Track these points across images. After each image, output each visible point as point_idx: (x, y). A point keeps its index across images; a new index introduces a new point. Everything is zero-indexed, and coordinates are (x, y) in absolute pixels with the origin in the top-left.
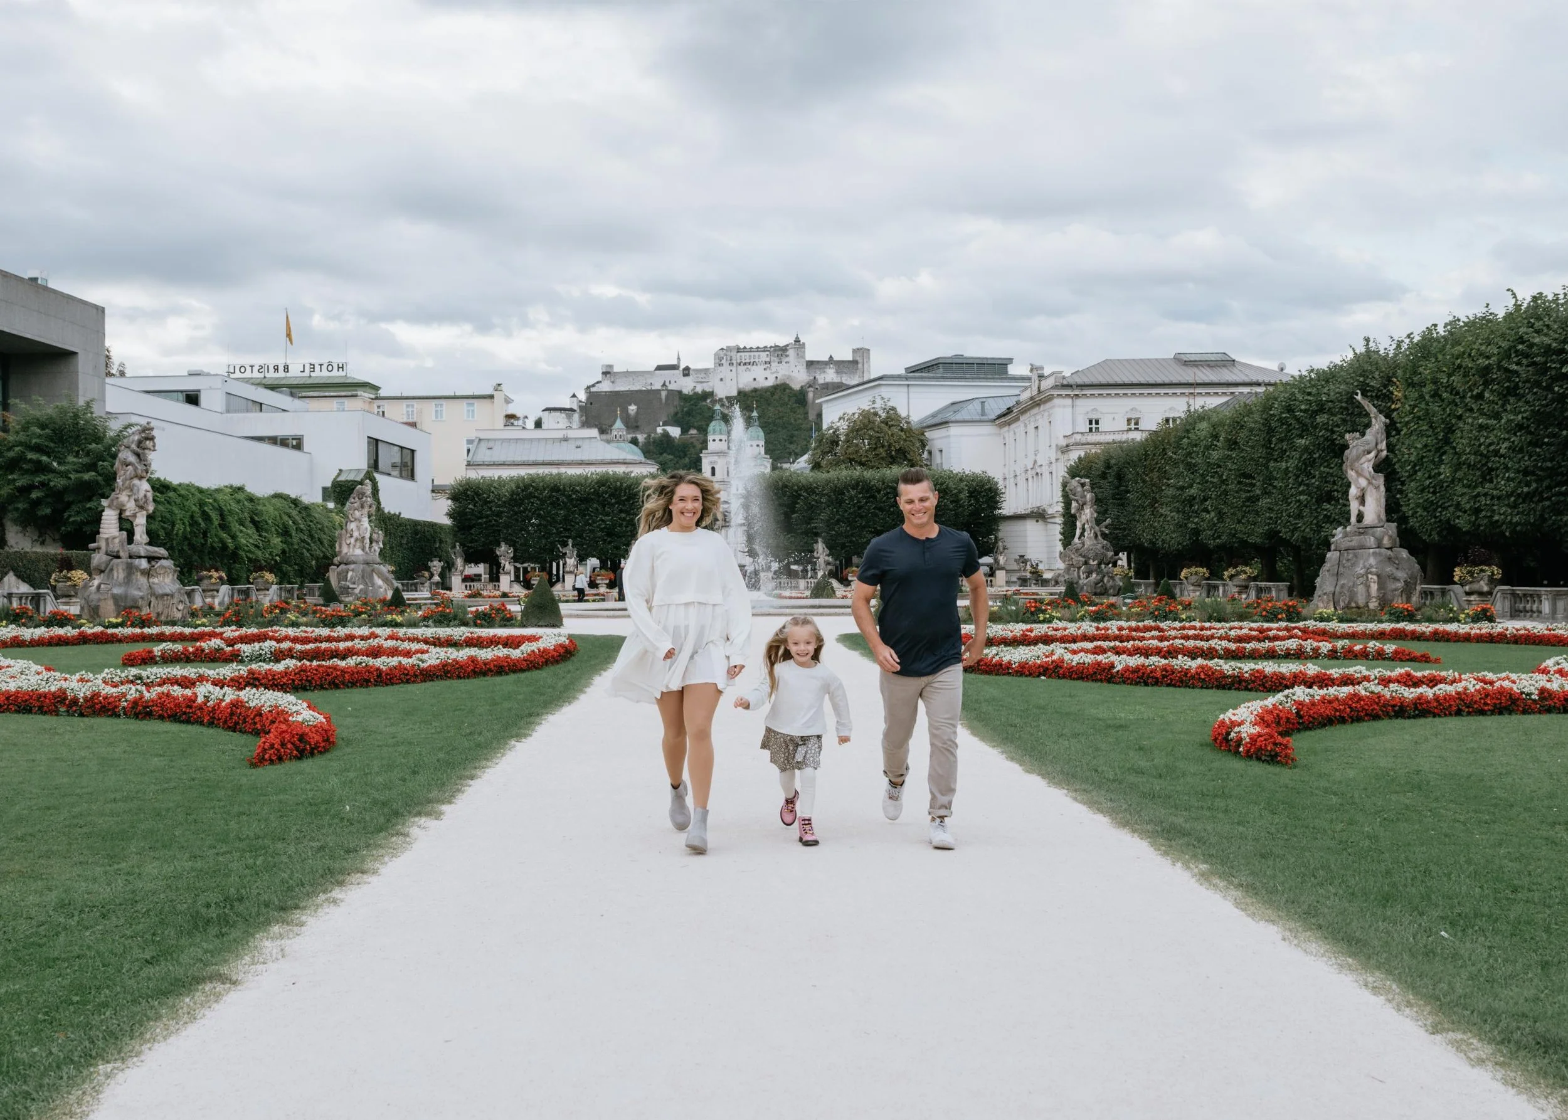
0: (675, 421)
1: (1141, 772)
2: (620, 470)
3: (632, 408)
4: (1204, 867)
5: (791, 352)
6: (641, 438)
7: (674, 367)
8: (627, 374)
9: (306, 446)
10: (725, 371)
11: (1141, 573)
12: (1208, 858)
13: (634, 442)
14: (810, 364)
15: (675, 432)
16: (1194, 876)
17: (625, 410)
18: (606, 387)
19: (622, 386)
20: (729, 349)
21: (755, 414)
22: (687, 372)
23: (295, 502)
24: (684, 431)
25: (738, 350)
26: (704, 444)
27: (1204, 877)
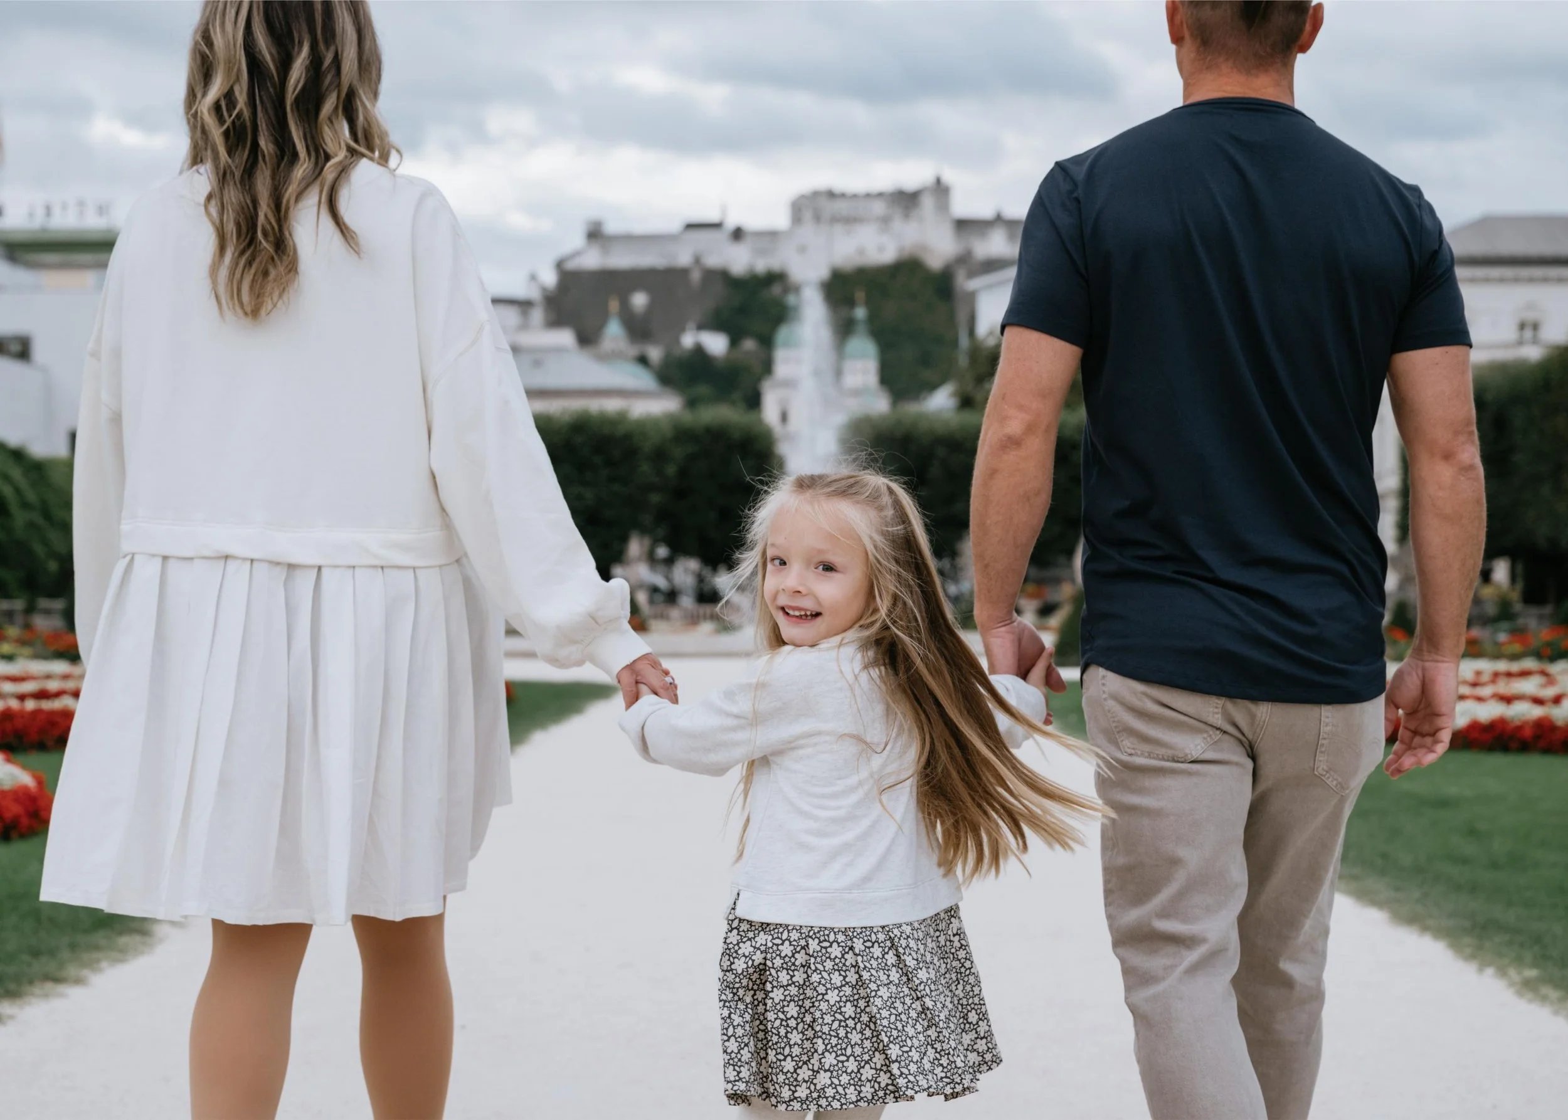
0: (716, 323)
1: (1465, 861)
2: (611, 405)
3: (639, 300)
4: (1532, 973)
5: (928, 203)
6: (655, 354)
7: (717, 226)
8: (629, 239)
9: (39, 351)
10: (809, 233)
11: (1532, 597)
12: (1542, 959)
13: (643, 360)
14: (963, 226)
15: (716, 344)
16: (1512, 984)
17: (625, 304)
18: (592, 260)
19: (622, 260)
20: (816, 194)
21: (860, 313)
22: (738, 234)
23: (18, 455)
24: (734, 342)
25: (831, 195)
26: (767, 367)
27: (1528, 987)
